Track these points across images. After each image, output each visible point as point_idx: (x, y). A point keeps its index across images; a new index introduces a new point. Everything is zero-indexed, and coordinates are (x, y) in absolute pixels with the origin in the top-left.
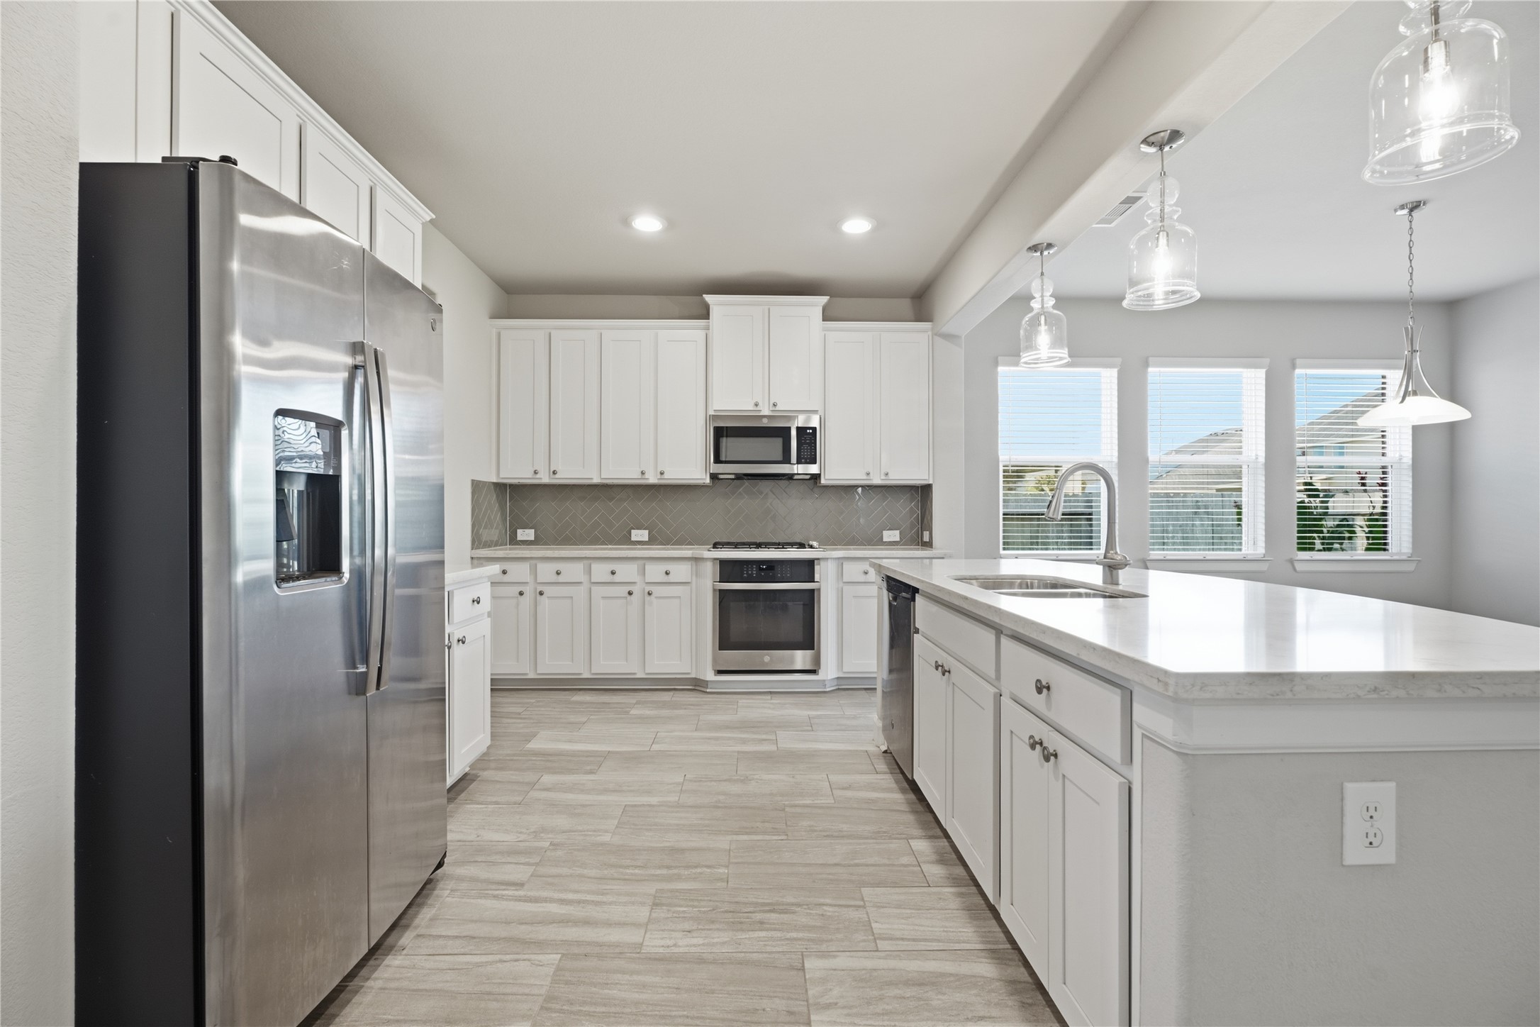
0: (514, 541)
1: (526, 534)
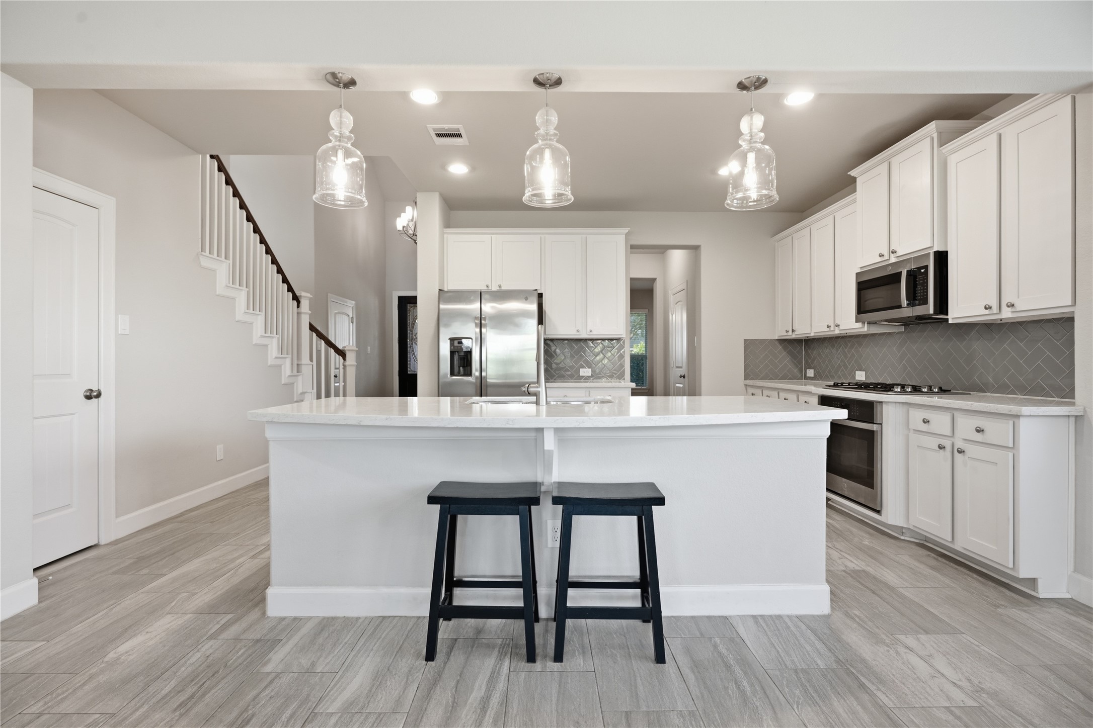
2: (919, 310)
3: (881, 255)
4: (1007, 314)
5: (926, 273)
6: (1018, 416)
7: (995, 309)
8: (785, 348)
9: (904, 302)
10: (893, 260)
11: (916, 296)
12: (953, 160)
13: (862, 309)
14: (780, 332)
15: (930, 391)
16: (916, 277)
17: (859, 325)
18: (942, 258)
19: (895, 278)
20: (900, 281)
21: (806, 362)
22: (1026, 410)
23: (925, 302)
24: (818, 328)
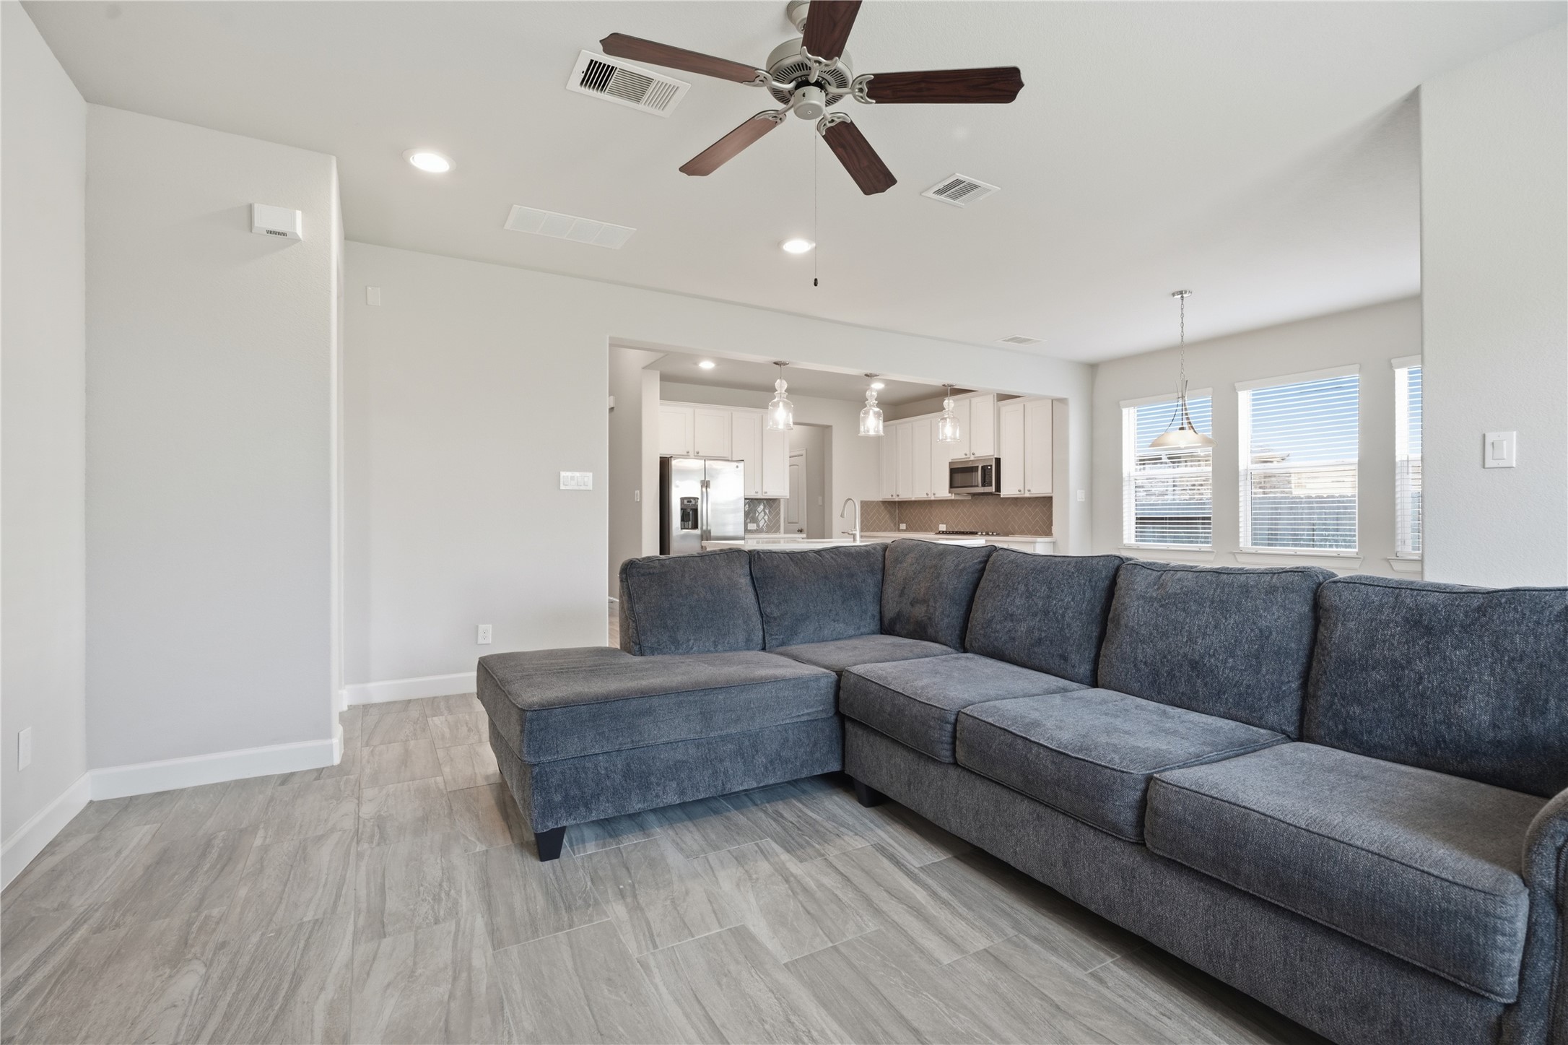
0: (899, 530)
1: (903, 526)
2: (987, 489)
3: (966, 455)
4: (1027, 495)
5: (991, 469)
6: (1035, 542)
7: (1022, 492)
8: (886, 508)
9: (980, 485)
10: (972, 458)
11: (986, 482)
12: (1003, 410)
13: (952, 486)
14: (886, 496)
15: (993, 535)
16: (985, 470)
17: (950, 495)
18: (998, 461)
19: (974, 469)
20: (977, 471)
21: (899, 518)
22: (1039, 540)
23: (991, 485)
24: (918, 494)
